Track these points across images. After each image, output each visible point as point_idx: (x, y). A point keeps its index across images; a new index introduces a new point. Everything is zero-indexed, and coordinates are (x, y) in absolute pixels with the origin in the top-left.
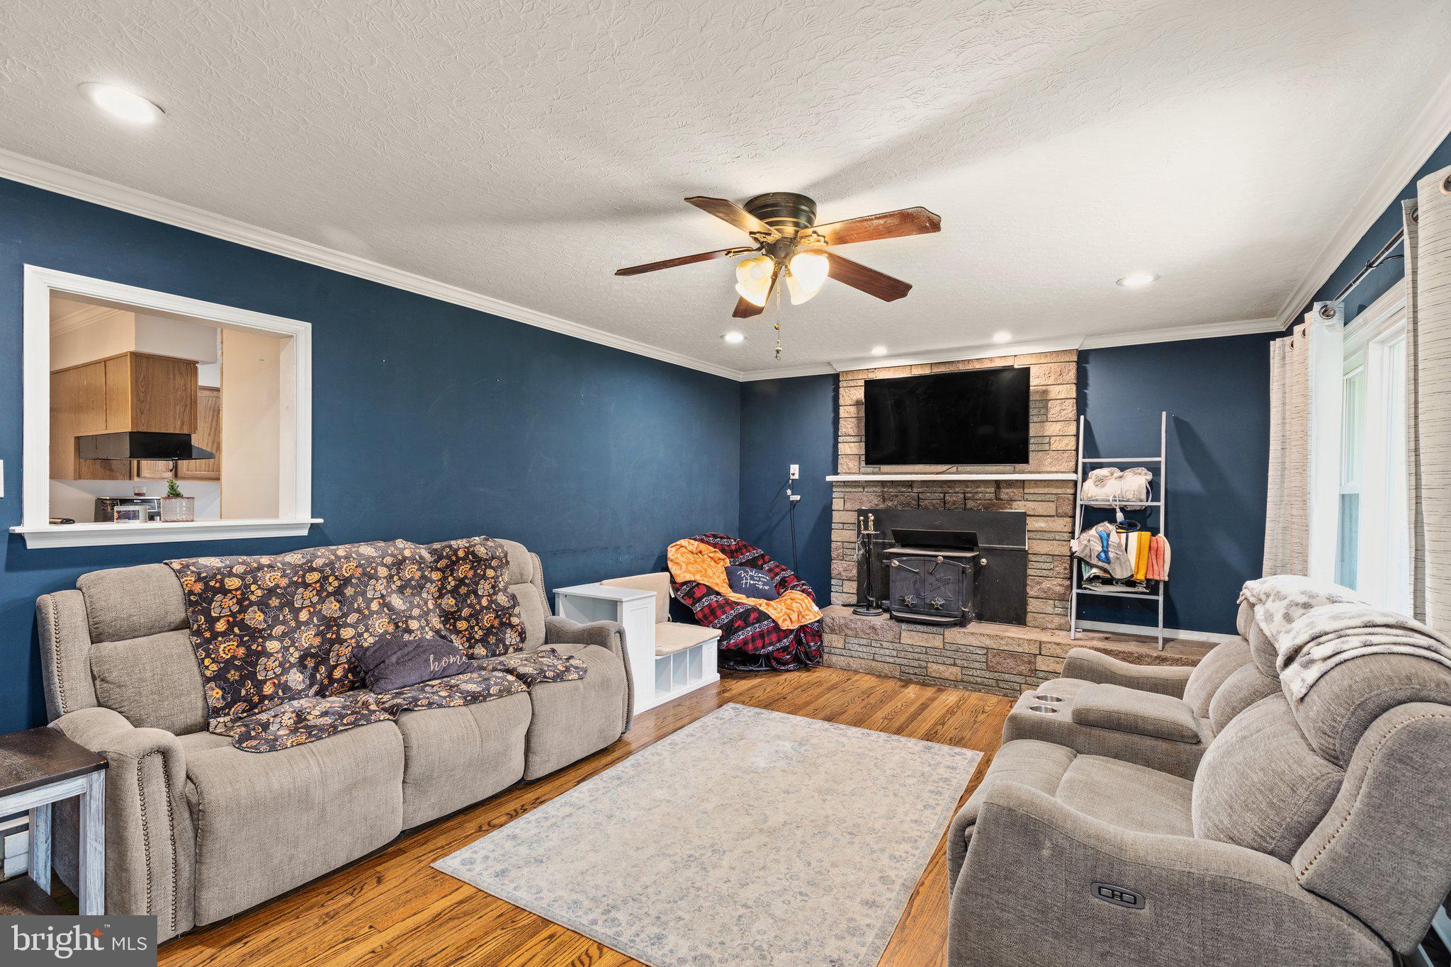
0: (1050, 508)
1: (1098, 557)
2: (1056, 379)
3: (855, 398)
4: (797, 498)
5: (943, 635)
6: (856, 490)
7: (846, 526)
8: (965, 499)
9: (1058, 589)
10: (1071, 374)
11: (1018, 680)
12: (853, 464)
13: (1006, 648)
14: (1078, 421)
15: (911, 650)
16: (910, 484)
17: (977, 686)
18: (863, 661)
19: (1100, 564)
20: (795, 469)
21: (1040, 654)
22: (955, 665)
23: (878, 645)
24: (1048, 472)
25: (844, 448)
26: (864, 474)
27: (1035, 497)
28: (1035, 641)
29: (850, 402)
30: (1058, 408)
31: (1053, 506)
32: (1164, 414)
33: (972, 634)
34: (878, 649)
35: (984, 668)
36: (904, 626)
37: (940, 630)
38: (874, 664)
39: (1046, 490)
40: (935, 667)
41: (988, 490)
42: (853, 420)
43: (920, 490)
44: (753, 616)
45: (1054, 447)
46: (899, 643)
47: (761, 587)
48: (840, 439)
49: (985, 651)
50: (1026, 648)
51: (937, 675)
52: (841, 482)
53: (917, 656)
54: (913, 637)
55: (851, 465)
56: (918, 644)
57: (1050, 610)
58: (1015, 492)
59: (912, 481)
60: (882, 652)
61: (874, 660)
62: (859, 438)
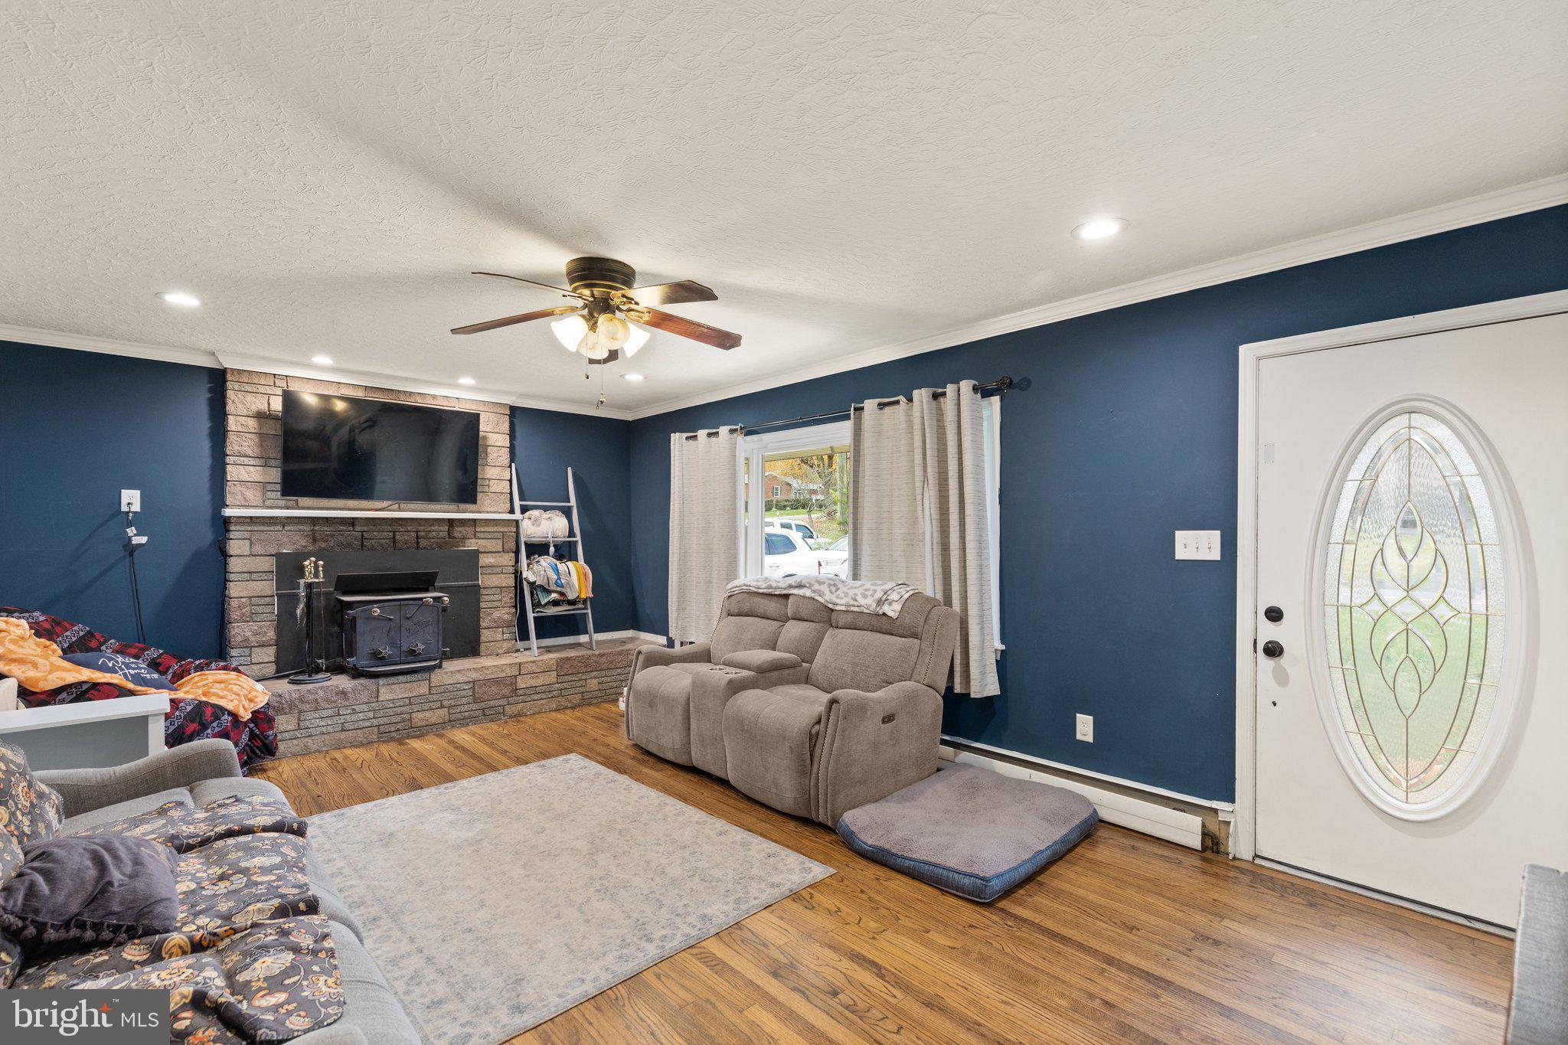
0: (496, 545)
1: (556, 583)
2: (494, 428)
3: (254, 408)
4: (143, 540)
5: (430, 680)
6: (272, 528)
7: (255, 576)
8: (417, 537)
9: (506, 617)
10: (505, 426)
11: (502, 703)
12: (252, 495)
13: (493, 677)
14: (510, 467)
15: (392, 705)
16: (352, 522)
17: (464, 721)
18: (327, 737)
19: (559, 589)
20: (131, 499)
21: (520, 674)
22: (442, 707)
23: (349, 711)
24: (488, 512)
25: (233, 472)
26: (271, 508)
27: (485, 535)
28: (516, 664)
29: (245, 412)
30: (495, 455)
31: (500, 542)
32: (569, 469)
33: (459, 671)
34: (348, 717)
35: (471, 701)
36: (381, 681)
37: (426, 675)
38: (343, 735)
39: (495, 529)
40: (420, 715)
41: (442, 528)
42: (251, 436)
43: (365, 528)
44: (209, 712)
45: (493, 489)
46: (378, 701)
47: (148, 676)
48: (229, 460)
49: (471, 685)
50: (509, 672)
51: (423, 724)
52: (246, 517)
53: (398, 710)
54: (391, 692)
55: (249, 494)
56: (400, 697)
57: (499, 637)
58: (468, 530)
59: (353, 518)
60: (354, 717)
61: (343, 730)
62: (263, 461)
